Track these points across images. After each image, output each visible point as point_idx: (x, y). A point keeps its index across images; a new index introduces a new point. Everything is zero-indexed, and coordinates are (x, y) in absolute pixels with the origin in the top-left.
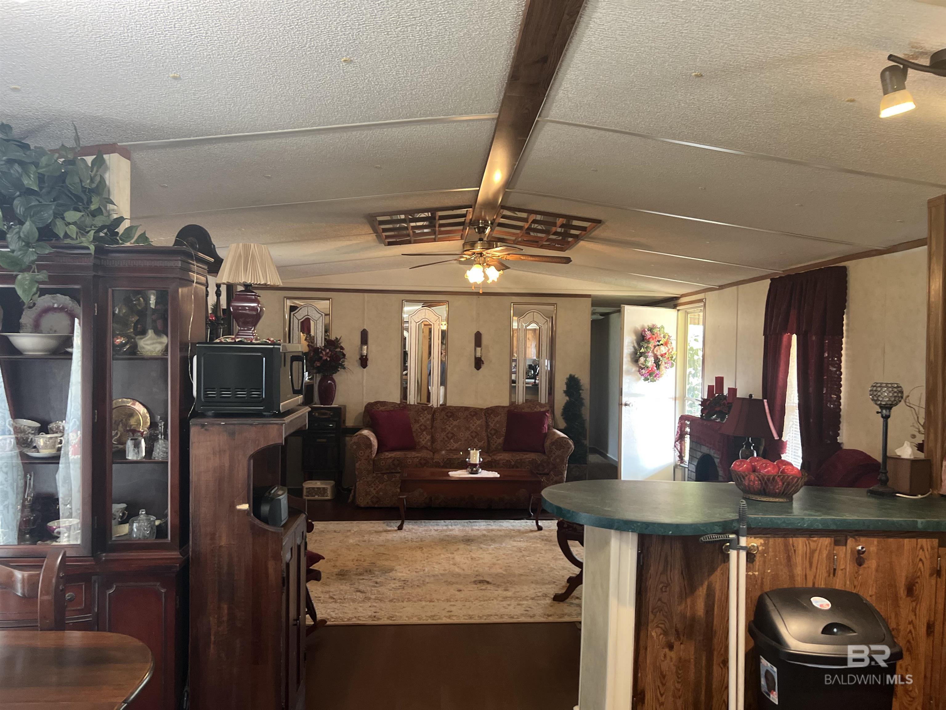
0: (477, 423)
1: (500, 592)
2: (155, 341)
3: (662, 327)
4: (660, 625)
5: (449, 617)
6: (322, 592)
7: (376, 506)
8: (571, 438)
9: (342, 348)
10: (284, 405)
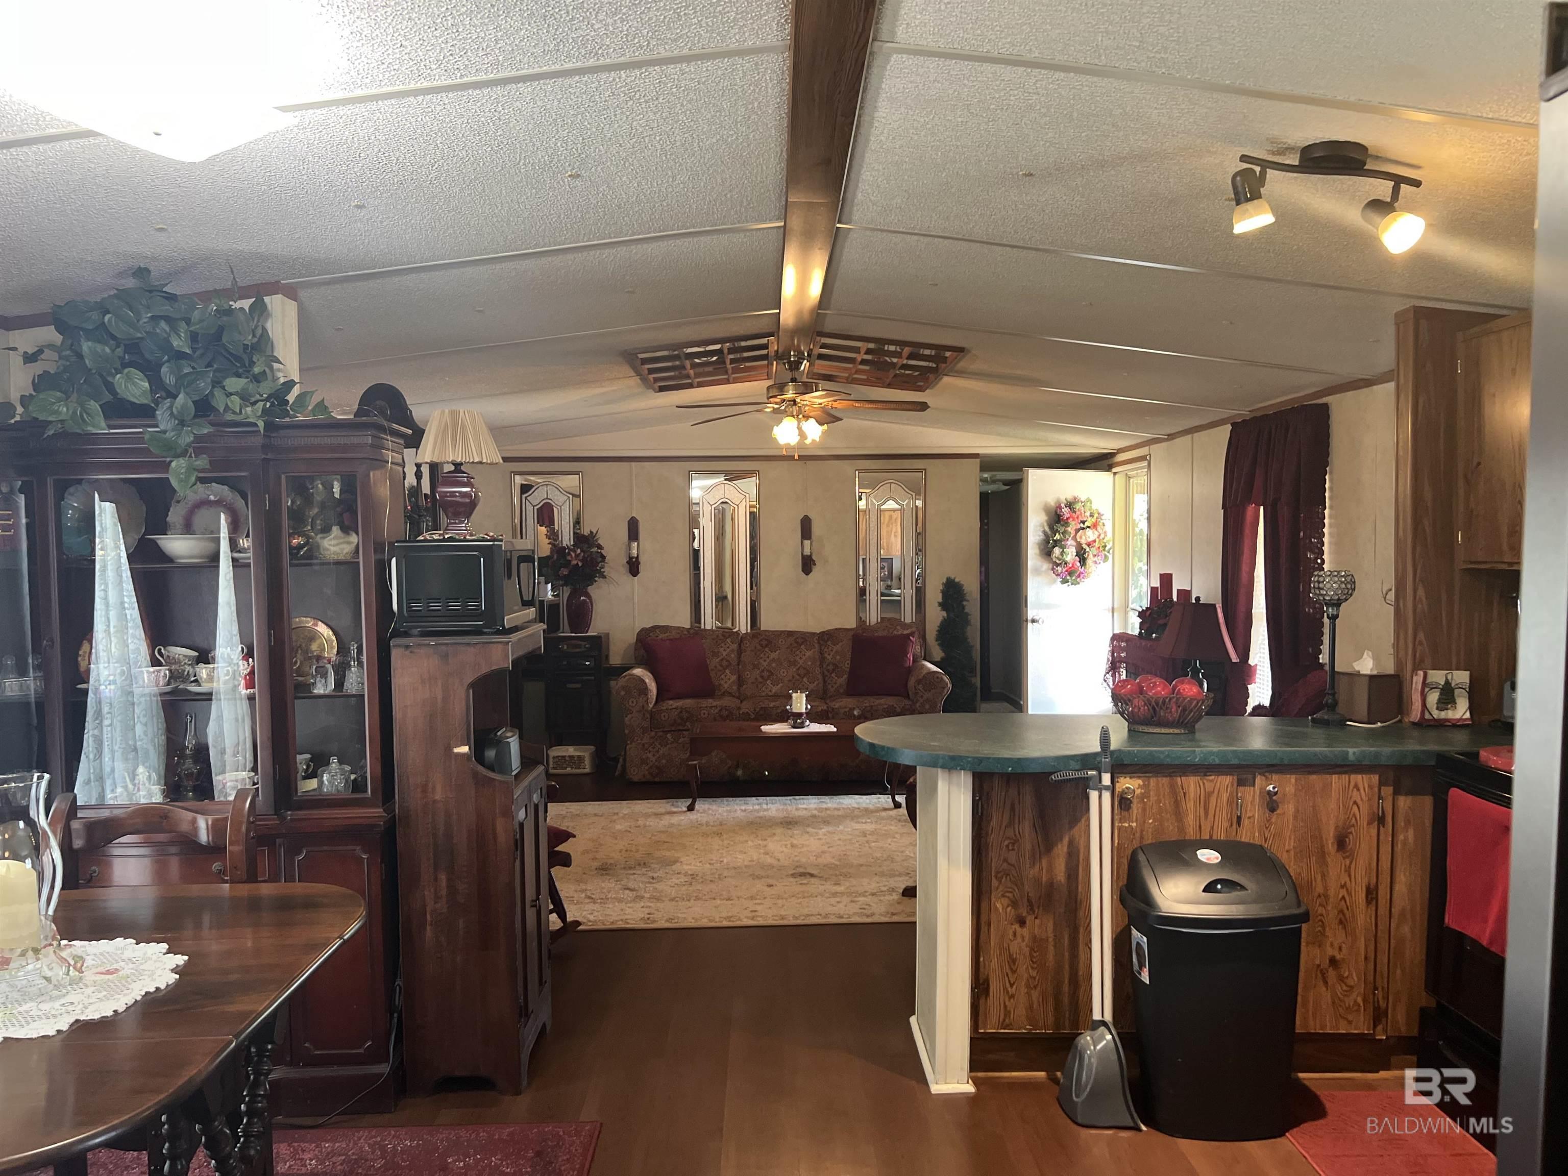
0: (807, 655)
1: (830, 887)
2: (341, 541)
3: (1089, 500)
4: (1007, 894)
5: (753, 918)
6: (576, 891)
7: (657, 779)
8: (947, 673)
9: (600, 547)
10: (509, 620)
